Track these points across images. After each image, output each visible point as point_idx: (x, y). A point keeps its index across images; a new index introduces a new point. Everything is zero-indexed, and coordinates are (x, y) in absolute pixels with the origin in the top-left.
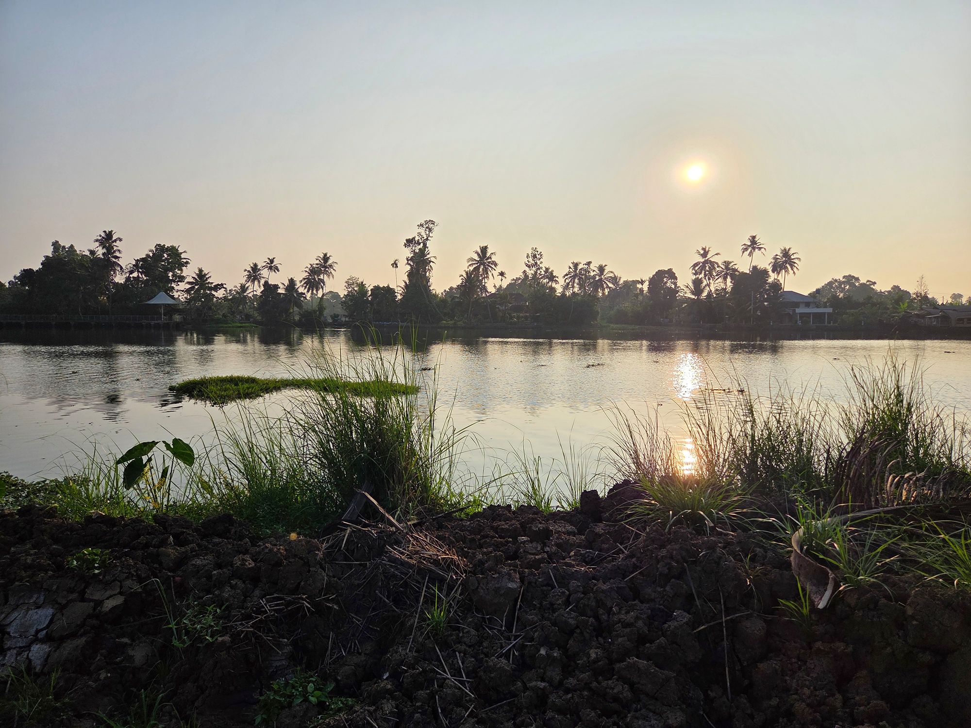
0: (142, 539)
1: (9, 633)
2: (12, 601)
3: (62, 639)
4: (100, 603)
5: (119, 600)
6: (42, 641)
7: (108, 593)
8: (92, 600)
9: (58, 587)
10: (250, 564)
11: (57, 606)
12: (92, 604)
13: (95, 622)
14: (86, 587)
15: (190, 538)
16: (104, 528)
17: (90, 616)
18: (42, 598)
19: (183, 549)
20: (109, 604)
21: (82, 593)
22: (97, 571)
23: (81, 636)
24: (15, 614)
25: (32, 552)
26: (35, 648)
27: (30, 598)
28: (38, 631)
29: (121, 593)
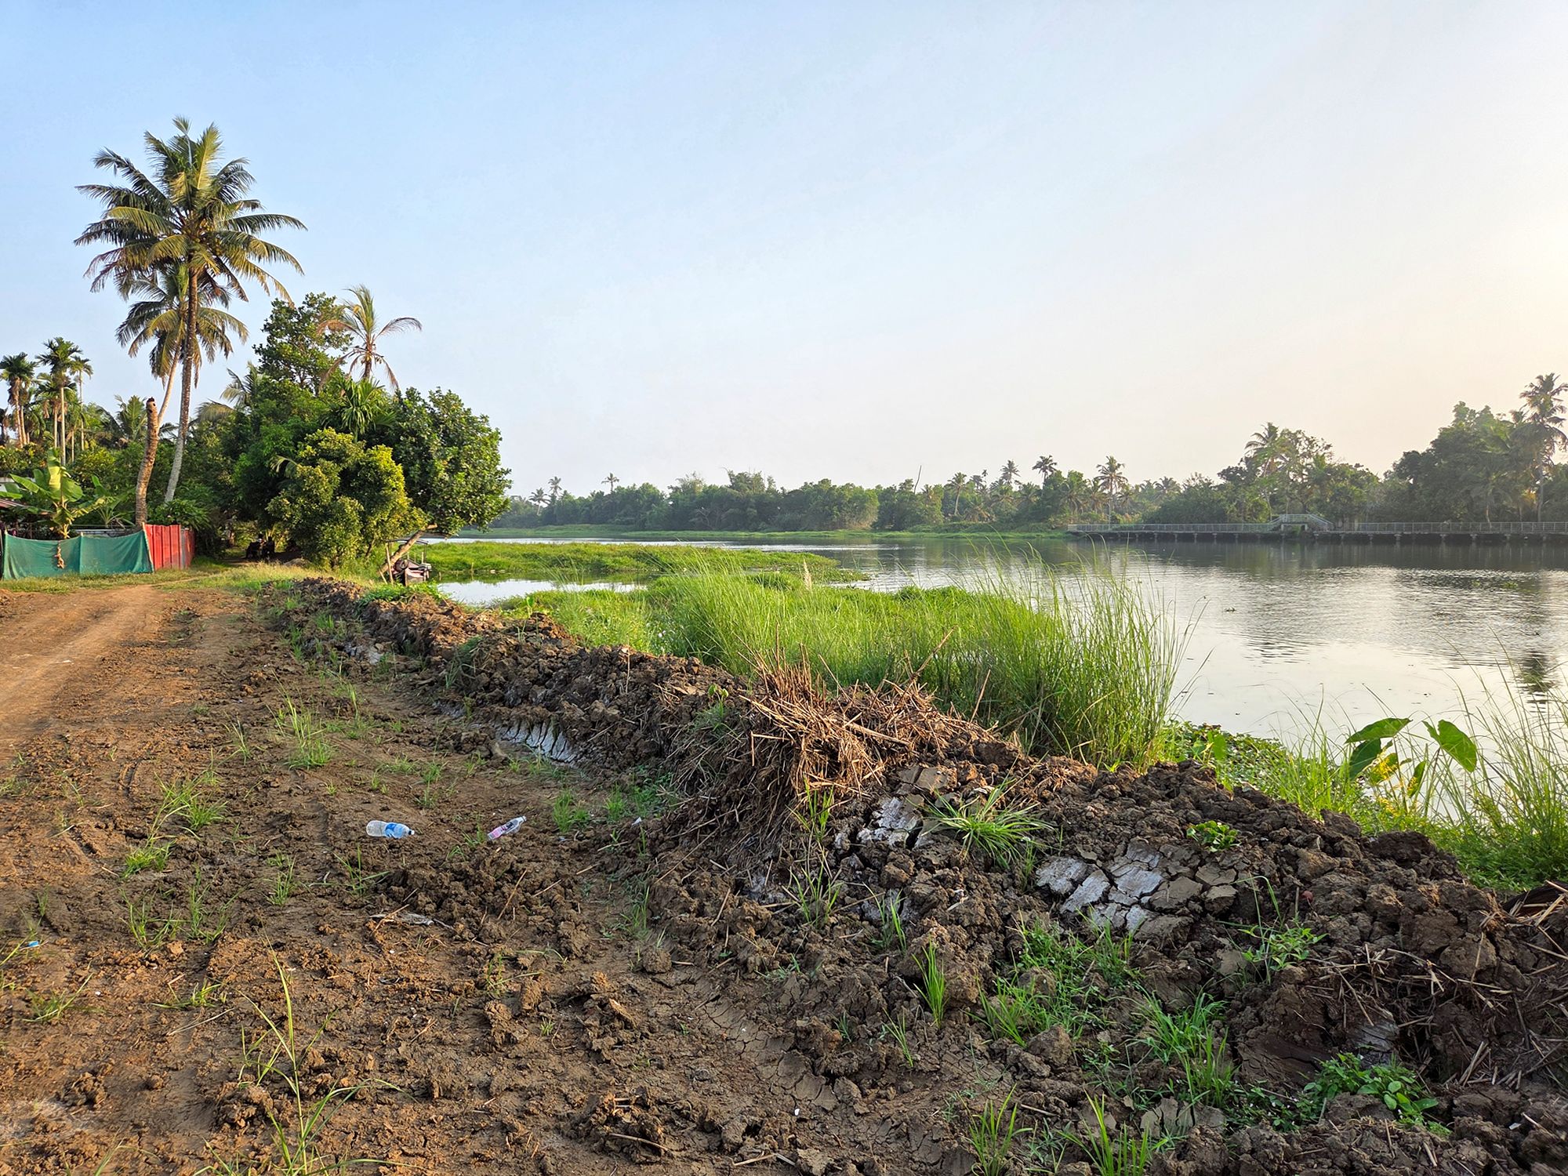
0: (1284, 832)
1: (1116, 886)
2: (1129, 854)
3: (1162, 912)
4: (1206, 888)
5: (1230, 892)
6: (1143, 907)
7: (1221, 880)
8: (1202, 882)
9: (1173, 855)
10: (1391, 898)
11: (1166, 874)
12: (1200, 886)
13: (1197, 907)
14: (1201, 865)
15: (1348, 850)
16: (1250, 806)
17: (1195, 899)
18: (1156, 862)
19: (1331, 860)
20: (1215, 893)
21: (1195, 869)
22: (1214, 850)
23: (1179, 915)
24: (1128, 869)
25: (1167, 811)
26: (1135, 910)
27: (1145, 857)
28: (1142, 895)
29: (1234, 886)
